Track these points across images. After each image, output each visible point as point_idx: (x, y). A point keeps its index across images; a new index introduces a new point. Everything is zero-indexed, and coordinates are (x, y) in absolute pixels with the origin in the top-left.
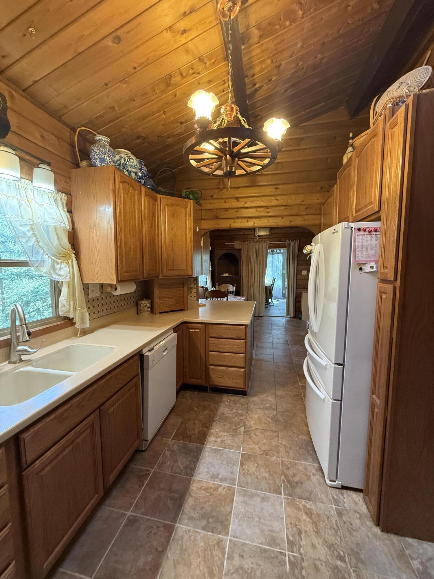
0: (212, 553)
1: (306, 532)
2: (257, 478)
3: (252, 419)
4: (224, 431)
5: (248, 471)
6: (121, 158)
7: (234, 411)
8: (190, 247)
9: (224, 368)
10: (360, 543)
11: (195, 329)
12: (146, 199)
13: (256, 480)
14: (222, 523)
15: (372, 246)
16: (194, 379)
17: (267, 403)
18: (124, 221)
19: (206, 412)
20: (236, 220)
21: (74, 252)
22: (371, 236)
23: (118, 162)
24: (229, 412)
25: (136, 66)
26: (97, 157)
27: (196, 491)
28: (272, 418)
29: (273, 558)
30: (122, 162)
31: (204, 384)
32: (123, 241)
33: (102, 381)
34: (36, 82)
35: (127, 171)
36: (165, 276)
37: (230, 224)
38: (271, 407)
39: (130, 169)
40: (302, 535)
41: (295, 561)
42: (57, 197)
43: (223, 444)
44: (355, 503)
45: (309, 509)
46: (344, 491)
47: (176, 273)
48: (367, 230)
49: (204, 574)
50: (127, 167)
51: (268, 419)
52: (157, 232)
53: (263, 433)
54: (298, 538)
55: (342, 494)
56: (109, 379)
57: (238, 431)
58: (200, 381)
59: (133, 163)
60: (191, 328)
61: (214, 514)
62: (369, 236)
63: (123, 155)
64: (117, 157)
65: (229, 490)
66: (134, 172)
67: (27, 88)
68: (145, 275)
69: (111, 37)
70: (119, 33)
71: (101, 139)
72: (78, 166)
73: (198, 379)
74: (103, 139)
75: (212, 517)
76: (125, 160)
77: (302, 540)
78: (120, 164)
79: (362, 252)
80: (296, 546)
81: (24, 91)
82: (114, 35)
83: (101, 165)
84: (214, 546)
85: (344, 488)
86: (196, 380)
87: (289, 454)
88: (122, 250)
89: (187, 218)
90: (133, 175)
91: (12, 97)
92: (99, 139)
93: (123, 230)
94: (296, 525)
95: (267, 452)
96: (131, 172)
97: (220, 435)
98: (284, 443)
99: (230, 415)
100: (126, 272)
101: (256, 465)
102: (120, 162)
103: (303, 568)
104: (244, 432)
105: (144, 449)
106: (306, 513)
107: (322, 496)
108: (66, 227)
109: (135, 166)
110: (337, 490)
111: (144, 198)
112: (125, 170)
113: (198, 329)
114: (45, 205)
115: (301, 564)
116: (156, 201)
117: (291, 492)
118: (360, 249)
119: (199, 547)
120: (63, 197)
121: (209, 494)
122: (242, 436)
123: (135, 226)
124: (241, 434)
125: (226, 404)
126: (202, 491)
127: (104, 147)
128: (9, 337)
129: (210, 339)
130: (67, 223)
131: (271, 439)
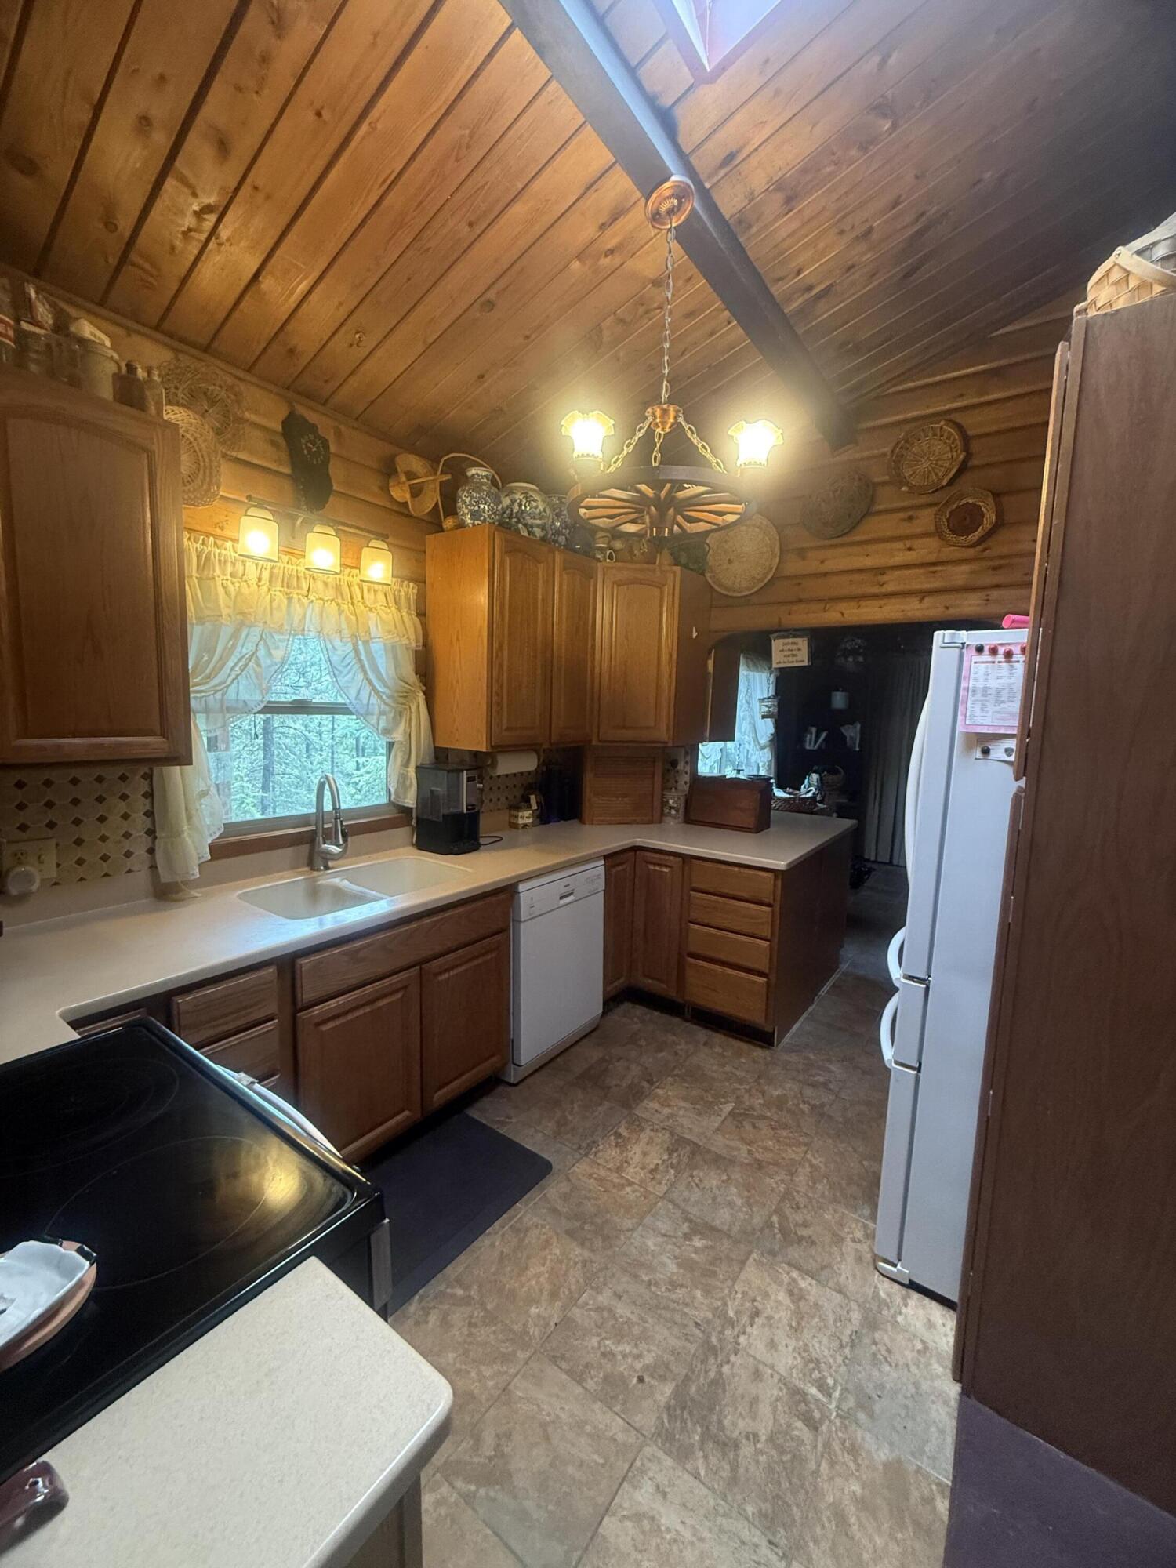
0: (567, 1270)
1: (769, 1318)
2: (714, 1199)
3: (763, 1096)
4: (685, 1099)
5: (701, 1181)
6: (513, 501)
7: (728, 1068)
8: (667, 676)
9: (719, 968)
10: (888, 1386)
11: (661, 865)
12: (565, 576)
13: (710, 1201)
14: (606, 1238)
15: (1011, 690)
16: (653, 979)
17: (820, 1075)
18: (509, 627)
19: (662, 1054)
20: (795, 608)
21: (424, 688)
22: (1012, 667)
23: (508, 512)
24: (715, 1068)
25: (528, 333)
26: (466, 511)
27: (580, 1177)
28: (813, 1107)
29: (676, 1323)
30: (515, 511)
31: (672, 994)
32: (505, 668)
33: (429, 921)
34: (373, 402)
35: (525, 525)
36: (606, 741)
37: (780, 619)
38: (825, 1085)
39: (530, 521)
40: (757, 1319)
41: (719, 1346)
42: (400, 591)
43: (671, 1121)
44: (930, 1325)
45: (801, 1289)
46: (916, 1296)
47: (629, 734)
48: (1001, 650)
49: (541, 1291)
50: (524, 519)
51: (801, 1106)
52: (589, 646)
53: (773, 1129)
54: (745, 1319)
55: (905, 1299)
56: (442, 919)
57: (716, 1108)
58: (664, 986)
59: (536, 507)
60: (651, 863)
61: (598, 1221)
62: (1005, 665)
63: (517, 497)
64: (506, 501)
65: (645, 1198)
66: (538, 526)
67: (359, 416)
68: (554, 738)
69: (477, 306)
70: (491, 295)
71: (477, 474)
72: (440, 529)
73: (662, 981)
74: (480, 473)
75: (592, 1223)
76: (520, 505)
77: (752, 1326)
78: (512, 514)
79: (983, 706)
80: (733, 1328)
81: (357, 419)
82: (482, 299)
83: (473, 524)
84: (576, 1263)
85: (913, 1286)
86: (655, 982)
87: (814, 1183)
88: (502, 686)
89: (665, 609)
90: (538, 532)
91: (339, 435)
92: (473, 475)
93: (506, 647)
94: (754, 1300)
95: (764, 1163)
96: (532, 527)
97: (672, 1103)
98: (815, 1162)
99: (714, 1074)
100: (508, 729)
101: (725, 1177)
102: (512, 511)
103: (728, 1362)
104: (731, 1113)
105: (512, 1081)
106: (791, 1293)
107: (850, 1281)
108: (410, 643)
109: (540, 514)
110: (897, 1286)
111: (561, 575)
112: (520, 526)
113: (666, 866)
114: (378, 608)
115: (728, 1355)
116: (591, 578)
117: (777, 1247)
118: (979, 696)
119: (551, 1254)
120: (410, 590)
121: (603, 1190)
122: (720, 1119)
123: (536, 639)
124: (720, 1116)
125: (716, 1050)
126: (592, 1180)
127: (478, 489)
128: (313, 828)
129: (693, 894)
130: (412, 637)
131: (787, 1145)
